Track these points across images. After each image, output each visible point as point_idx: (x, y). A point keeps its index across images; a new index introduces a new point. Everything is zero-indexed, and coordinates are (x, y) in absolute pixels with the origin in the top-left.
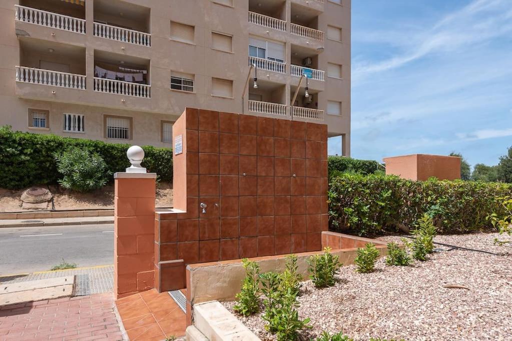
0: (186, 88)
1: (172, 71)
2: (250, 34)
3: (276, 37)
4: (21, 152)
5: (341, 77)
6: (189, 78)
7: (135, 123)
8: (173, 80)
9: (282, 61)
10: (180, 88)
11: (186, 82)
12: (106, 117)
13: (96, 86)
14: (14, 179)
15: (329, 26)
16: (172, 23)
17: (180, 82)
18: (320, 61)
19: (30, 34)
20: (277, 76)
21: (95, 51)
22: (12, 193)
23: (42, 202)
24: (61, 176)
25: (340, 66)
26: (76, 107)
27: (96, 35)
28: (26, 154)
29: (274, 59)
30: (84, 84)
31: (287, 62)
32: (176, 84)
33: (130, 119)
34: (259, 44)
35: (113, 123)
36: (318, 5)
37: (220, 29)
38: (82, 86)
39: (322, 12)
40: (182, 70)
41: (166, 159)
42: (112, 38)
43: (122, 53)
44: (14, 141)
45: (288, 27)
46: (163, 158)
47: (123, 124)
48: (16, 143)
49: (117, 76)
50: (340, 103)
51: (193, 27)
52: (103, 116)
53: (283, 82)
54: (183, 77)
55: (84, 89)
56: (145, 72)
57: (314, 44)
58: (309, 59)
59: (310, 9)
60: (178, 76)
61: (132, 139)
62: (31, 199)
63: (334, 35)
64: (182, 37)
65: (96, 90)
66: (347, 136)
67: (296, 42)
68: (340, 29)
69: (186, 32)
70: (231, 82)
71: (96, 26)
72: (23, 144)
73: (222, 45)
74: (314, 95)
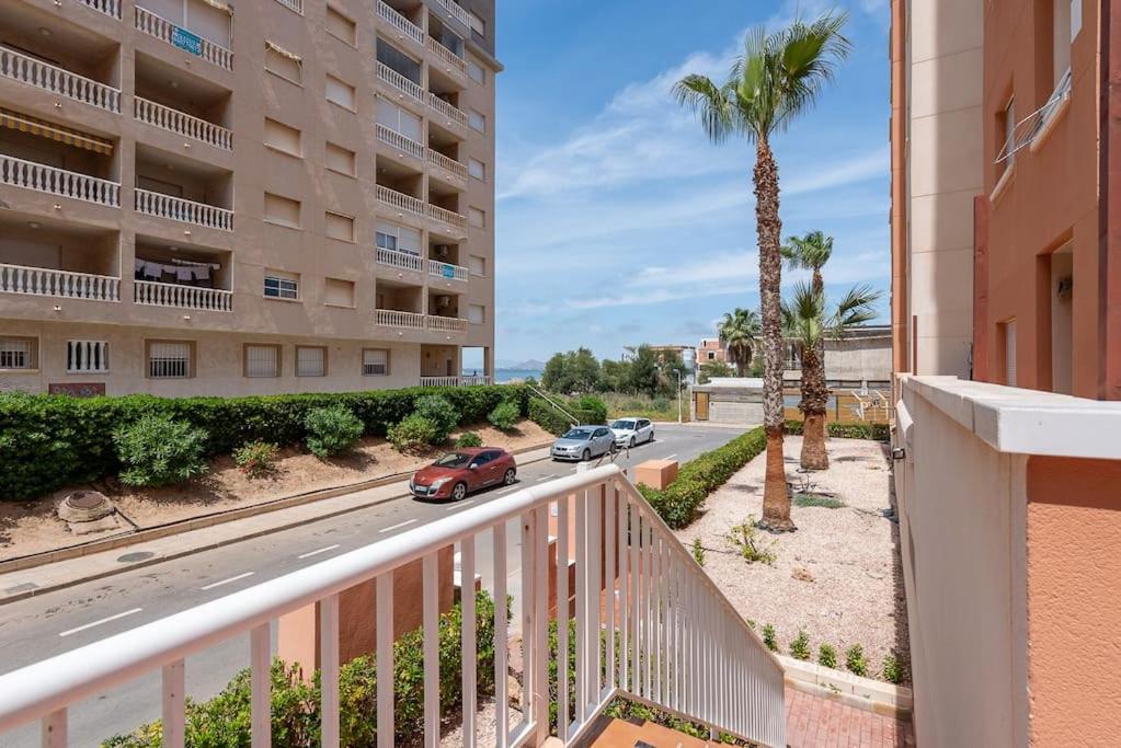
0: (285, 294)
1: (266, 269)
2: (377, 217)
3: (411, 221)
4: (53, 438)
5: (483, 274)
6: (290, 279)
7: (199, 349)
8: (267, 282)
9: (417, 254)
10: (275, 293)
11: (285, 285)
12: (149, 342)
13: (139, 295)
14: (32, 484)
15: (471, 207)
16: (267, 194)
17: (276, 284)
18: (462, 254)
19: (9, 203)
20: (412, 274)
21: (137, 236)
22: (25, 507)
23: (102, 516)
24: (126, 466)
25: (483, 260)
26: (94, 329)
27: (139, 210)
28: (60, 439)
29: (407, 252)
30: (115, 292)
31: (423, 256)
32: (271, 287)
33: (192, 344)
34: (388, 231)
35: (160, 353)
36: (460, 181)
37: (337, 208)
38: (112, 296)
39: (463, 191)
40: (282, 268)
41: (281, 416)
42: (167, 216)
43: (186, 241)
44: (37, 419)
45: (426, 210)
46: (276, 413)
47: (178, 353)
48: (42, 423)
49: (163, 271)
50: (483, 307)
51: (298, 203)
52: (143, 342)
53: (420, 284)
54: (281, 278)
55: (115, 300)
56: (216, 267)
57: (456, 232)
58: (445, 249)
59: (451, 186)
60: (274, 276)
61: (195, 376)
62: (83, 514)
63: (475, 218)
64: (282, 218)
65: (139, 302)
66: (490, 350)
67: (436, 230)
68: (483, 212)
69: (287, 210)
70: (352, 284)
71: (139, 195)
72: (53, 423)
73: (338, 231)
74: (454, 298)
